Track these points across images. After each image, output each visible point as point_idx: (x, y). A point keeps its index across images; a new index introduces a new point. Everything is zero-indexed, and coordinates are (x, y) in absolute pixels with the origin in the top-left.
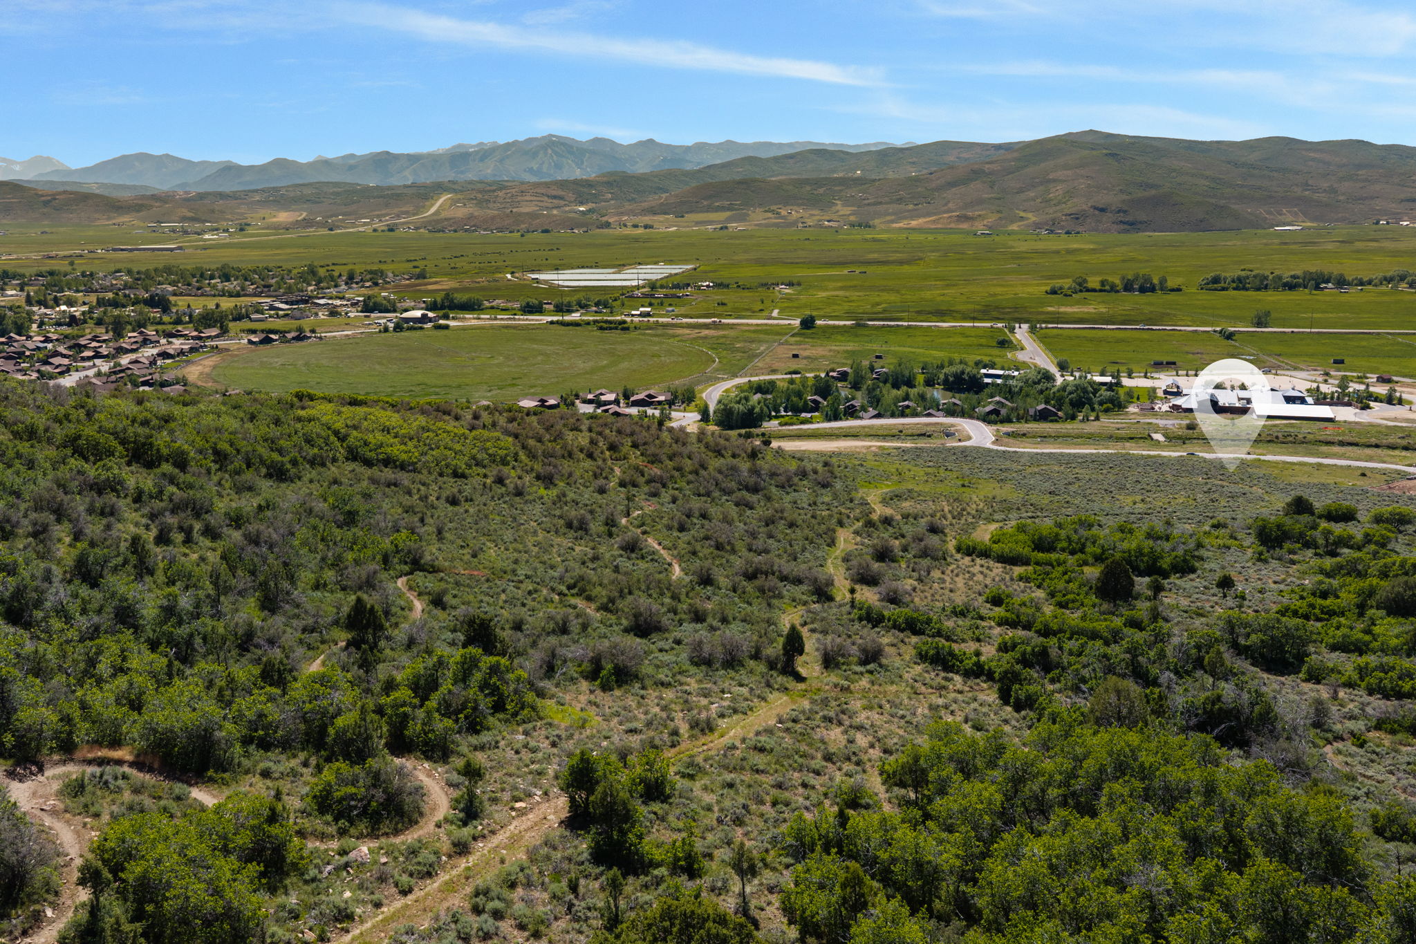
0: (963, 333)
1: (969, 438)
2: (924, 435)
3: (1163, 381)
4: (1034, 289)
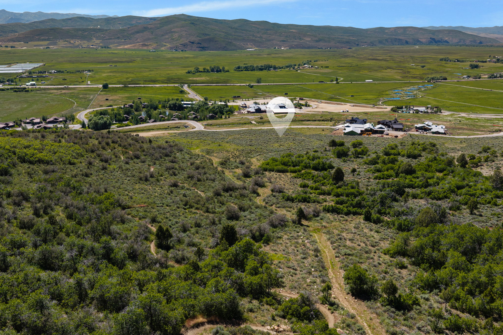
0: (165, 88)
1: (195, 128)
2: (177, 127)
3: (240, 103)
4: (182, 72)
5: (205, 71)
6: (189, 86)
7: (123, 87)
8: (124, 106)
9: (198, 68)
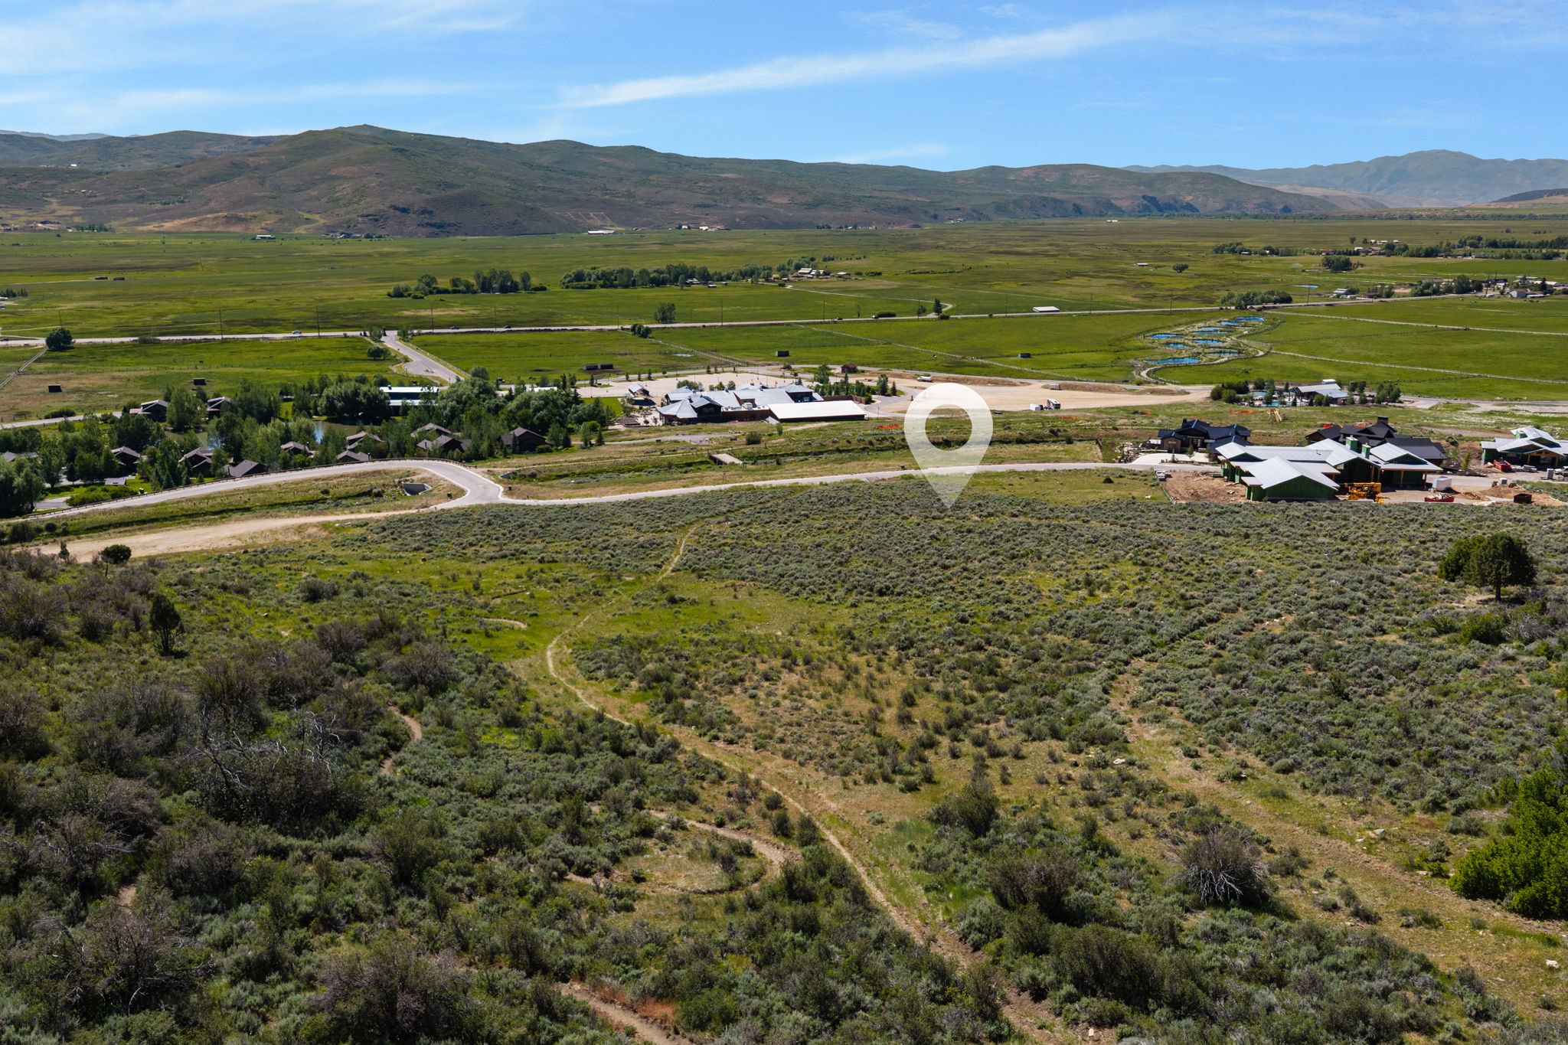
0: (309, 344)
1: (461, 492)
2: (368, 493)
3: (616, 389)
4: (373, 294)
5: (460, 289)
6: (404, 336)
7: (133, 344)
8: (126, 410)
9: (433, 280)
